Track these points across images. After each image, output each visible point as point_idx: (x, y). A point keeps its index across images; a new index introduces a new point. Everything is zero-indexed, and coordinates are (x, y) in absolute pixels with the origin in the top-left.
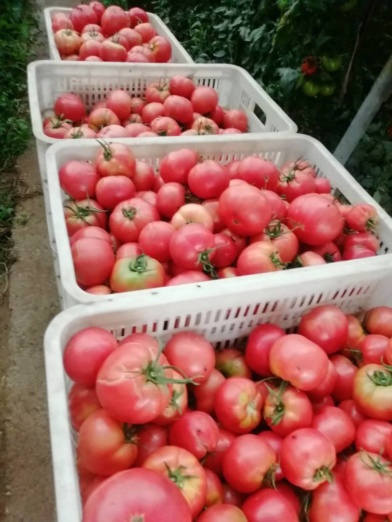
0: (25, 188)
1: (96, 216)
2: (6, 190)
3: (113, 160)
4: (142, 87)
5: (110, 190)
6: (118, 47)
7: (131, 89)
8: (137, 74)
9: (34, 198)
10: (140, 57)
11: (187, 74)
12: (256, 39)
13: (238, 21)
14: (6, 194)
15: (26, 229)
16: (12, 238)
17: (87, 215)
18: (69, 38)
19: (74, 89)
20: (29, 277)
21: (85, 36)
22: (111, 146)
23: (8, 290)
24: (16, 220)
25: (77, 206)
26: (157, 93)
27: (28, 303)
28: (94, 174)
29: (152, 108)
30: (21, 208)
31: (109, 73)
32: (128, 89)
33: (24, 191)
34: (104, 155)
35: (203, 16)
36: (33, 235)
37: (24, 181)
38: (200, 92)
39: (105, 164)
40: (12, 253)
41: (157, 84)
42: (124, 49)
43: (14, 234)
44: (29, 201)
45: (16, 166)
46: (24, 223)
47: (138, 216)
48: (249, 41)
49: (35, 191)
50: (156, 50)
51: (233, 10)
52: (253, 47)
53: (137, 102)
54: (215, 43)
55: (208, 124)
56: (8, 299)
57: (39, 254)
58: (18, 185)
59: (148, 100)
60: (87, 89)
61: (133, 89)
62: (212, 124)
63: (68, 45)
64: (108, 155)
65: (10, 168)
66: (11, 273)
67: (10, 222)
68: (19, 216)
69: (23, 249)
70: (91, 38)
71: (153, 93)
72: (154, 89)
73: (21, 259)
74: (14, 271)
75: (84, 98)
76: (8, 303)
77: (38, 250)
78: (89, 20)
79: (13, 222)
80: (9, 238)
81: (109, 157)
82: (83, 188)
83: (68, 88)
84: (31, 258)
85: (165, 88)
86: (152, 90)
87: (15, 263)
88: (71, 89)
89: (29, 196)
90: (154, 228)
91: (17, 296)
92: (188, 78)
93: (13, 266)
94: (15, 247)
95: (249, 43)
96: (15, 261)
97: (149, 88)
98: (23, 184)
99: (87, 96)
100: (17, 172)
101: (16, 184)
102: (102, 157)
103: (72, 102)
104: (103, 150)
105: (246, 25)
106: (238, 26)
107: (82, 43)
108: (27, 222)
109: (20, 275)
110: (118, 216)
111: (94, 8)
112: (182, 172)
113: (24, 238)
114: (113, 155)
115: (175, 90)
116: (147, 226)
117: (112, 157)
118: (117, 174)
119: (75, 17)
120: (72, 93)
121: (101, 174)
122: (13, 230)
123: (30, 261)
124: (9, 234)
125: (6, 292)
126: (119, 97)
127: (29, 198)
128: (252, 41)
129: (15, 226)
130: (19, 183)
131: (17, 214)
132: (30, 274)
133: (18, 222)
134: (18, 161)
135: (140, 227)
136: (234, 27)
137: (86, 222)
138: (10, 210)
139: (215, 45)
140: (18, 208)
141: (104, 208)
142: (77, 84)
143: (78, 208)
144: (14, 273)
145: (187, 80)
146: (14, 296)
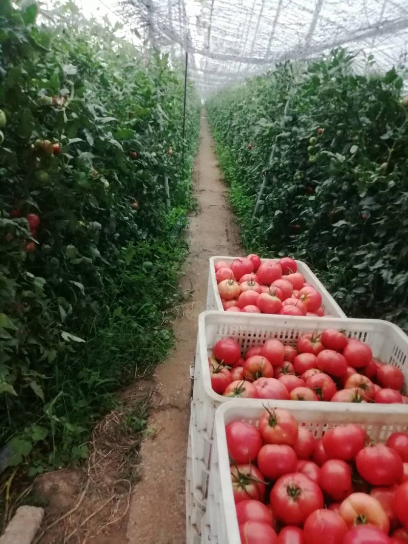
0: (159, 399)
1: (257, 487)
2: (142, 398)
3: (278, 428)
4: (295, 335)
5: (274, 459)
6: (275, 299)
7: (284, 336)
8: (291, 326)
9: (167, 411)
10: (294, 309)
11: (339, 327)
12: (401, 284)
13: (379, 264)
14: (141, 403)
15: (154, 444)
16: (140, 453)
17: (247, 484)
18: (232, 287)
19: (233, 334)
20: (150, 501)
21: (244, 285)
22: (276, 412)
23: (128, 514)
24: (147, 433)
25: (238, 471)
26: (310, 344)
27: (146, 536)
28: (257, 438)
29: (305, 358)
30: (153, 420)
31: (266, 323)
32: (281, 337)
33: (158, 402)
34: (269, 420)
35: (341, 253)
36: (160, 452)
37: (159, 391)
38: (353, 347)
39: (268, 429)
40: (138, 470)
41: (310, 335)
42: (280, 301)
43: (142, 448)
44: (161, 414)
45: (154, 375)
46: (154, 437)
47: (302, 497)
48: (393, 283)
49: (168, 403)
50: (308, 300)
51: (373, 253)
52: (397, 290)
53: (289, 349)
54: (354, 279)
55: (364, 382)
56: (127, 525)
57: (163, 475)
58: (153, 396)
59: (301, 350)
60: (244, 335)
61: (286, 337)
62: (368, 382)
63: (229, 293)
64: (273, 421)
65: (148, 375)
66: (134, 494)
67: (141, 435)
68: (150, 429)
69: (149, 468)
70: (249, 288)
71: (306, 343)
72: (307, 340)
73: (146, 479)
74: (137, 492)
75: (241, 341)
76: (126, 531)
77: (163, 471)
78: (247, 271)
79: (144, 435)
80: (137, 453)
81: (274, 423)
82: (246, 451)
83: (228, 333)
84: (155, 479)
85: (318, 339)
86: (304, 340)
87: (139, 483)
88: (231, 334)
89: (162, 408)
90: (322, 519)
91: (135, 523)
92: (340, 332)
93: (137, 486)
94: (142, 464)
95: (392, 286)
96: (139, 479)
97: (302, 339)
98: (158, 394)
99: (244, 340)
100: (154, 381)
101: (152, 394)
102: (266, 421)
103: (230, 346)
104: (268, 415)
105: (388, 269)
106: (379, 269)
107: (241, 292)
108: (156, 437)
109: (143, 498)
110: (281, 491)
111: (251, 259)
112: (349, 449)
113: (151, 455)
114: (278, 422)
115: (328, 343)
116: (314, 513)
117: (276, 424)
118: (281, 443)
119: (235, 267)
120: (231, 338)
121: (265, 440)
122: (142, 444)
123: (154, 483)
124: (138, 447)
125: (125, 516)
126: (274, 346)
127: (162, 410)
128: (395, 285)
129: (146, 439)
130: (154, 393)
131: (148, 426)
132: (152, 498)
133: (148, 435)
134: (156, 371)
135: (306, 512)
136: (375, 269)
137: (246, 491)
138: (144, 422)
139: (355, 282)
140: (151, 420)
141: (266, 479)
142: (237, 330)
143: (239, 474)
144: (137, 494)
145: (340, 335)
146: (133, 523)
